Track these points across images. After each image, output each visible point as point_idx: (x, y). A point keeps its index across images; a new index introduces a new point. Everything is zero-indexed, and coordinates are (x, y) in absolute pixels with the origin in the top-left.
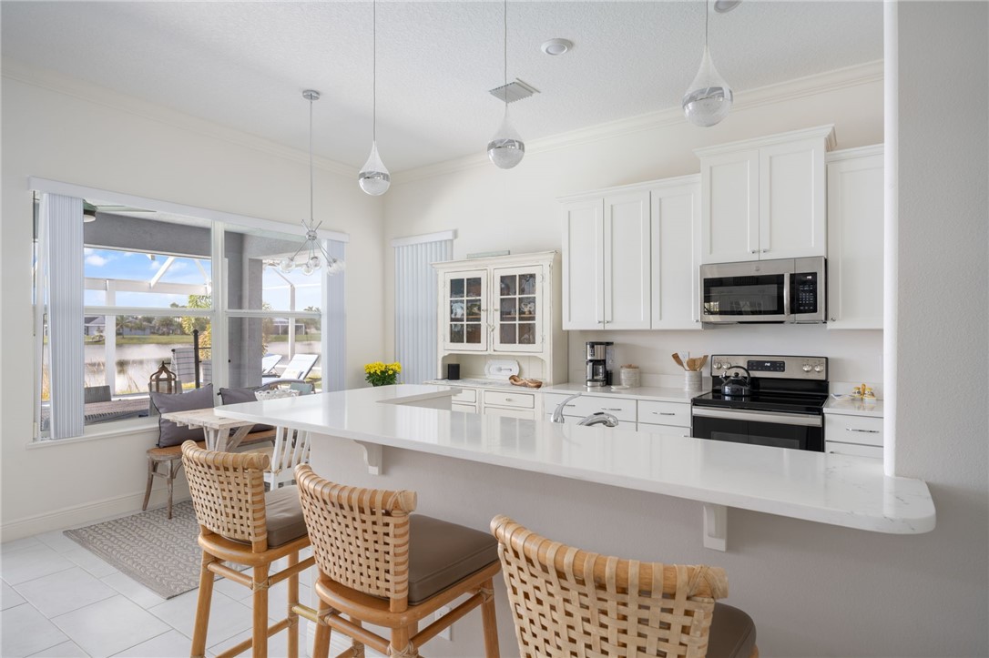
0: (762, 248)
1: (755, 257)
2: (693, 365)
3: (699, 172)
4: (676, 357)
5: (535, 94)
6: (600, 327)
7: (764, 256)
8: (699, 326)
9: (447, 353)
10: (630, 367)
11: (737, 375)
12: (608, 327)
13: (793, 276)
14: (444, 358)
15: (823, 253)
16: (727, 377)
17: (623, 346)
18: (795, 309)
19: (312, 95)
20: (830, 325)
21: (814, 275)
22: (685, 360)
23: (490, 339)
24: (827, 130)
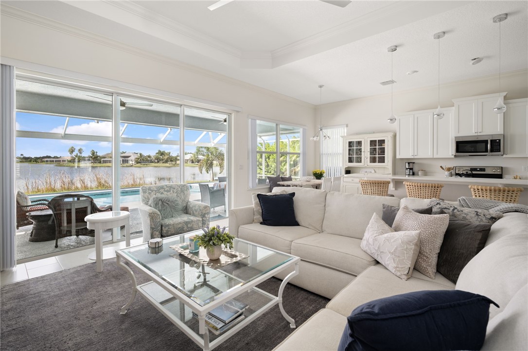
0: (479, 131)
1: (476, 134)
2: (449, 169)
3: (454, 106)
4: (441, 167)
5: (395, 83)
6: (413, 157)
7: (479, 134)
8: (453, 157)
9: (347, 166)
10: (422, 170)
11: (467, 172)
12: (415, 157)
13: (491, 141)
14: (346, 168)
15: (503, 133)
16: (462, 174)
17: (418, 164)
18: (492, 151)
19: (321, 87)
20: (504, 156)
21: (500, 140)
22: (444, 168)
23: (366, 162)
24: (505, 94)
